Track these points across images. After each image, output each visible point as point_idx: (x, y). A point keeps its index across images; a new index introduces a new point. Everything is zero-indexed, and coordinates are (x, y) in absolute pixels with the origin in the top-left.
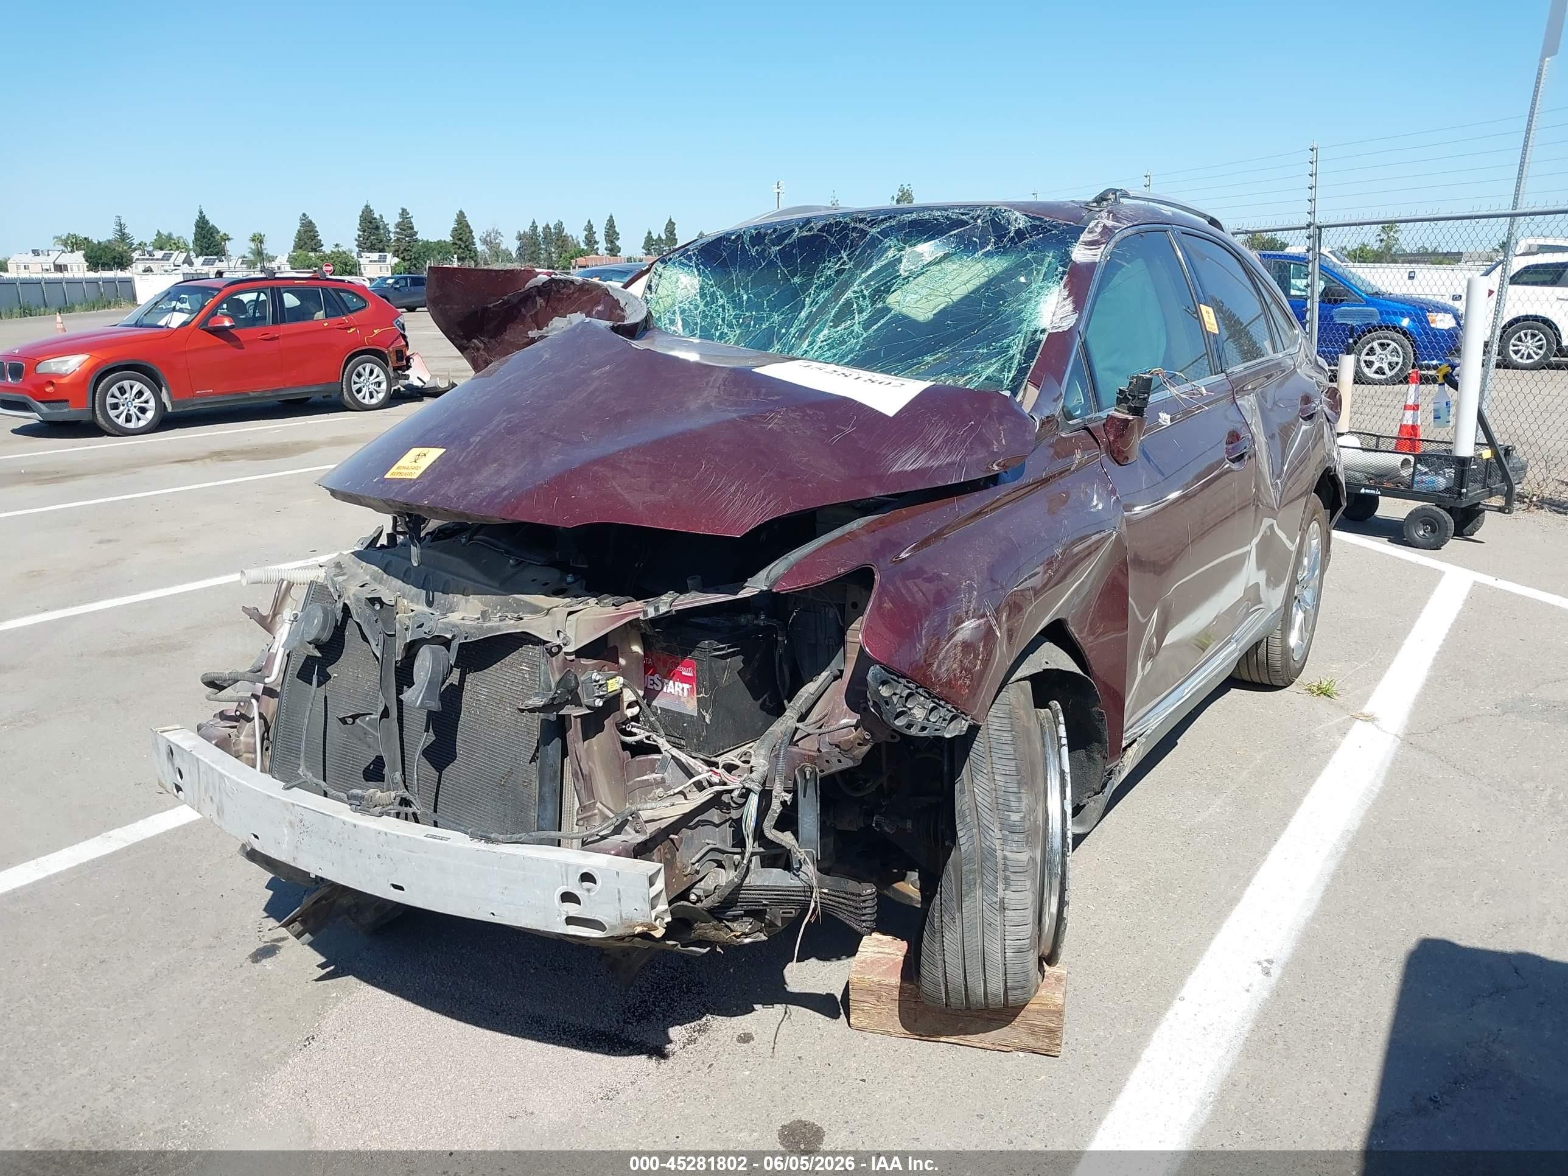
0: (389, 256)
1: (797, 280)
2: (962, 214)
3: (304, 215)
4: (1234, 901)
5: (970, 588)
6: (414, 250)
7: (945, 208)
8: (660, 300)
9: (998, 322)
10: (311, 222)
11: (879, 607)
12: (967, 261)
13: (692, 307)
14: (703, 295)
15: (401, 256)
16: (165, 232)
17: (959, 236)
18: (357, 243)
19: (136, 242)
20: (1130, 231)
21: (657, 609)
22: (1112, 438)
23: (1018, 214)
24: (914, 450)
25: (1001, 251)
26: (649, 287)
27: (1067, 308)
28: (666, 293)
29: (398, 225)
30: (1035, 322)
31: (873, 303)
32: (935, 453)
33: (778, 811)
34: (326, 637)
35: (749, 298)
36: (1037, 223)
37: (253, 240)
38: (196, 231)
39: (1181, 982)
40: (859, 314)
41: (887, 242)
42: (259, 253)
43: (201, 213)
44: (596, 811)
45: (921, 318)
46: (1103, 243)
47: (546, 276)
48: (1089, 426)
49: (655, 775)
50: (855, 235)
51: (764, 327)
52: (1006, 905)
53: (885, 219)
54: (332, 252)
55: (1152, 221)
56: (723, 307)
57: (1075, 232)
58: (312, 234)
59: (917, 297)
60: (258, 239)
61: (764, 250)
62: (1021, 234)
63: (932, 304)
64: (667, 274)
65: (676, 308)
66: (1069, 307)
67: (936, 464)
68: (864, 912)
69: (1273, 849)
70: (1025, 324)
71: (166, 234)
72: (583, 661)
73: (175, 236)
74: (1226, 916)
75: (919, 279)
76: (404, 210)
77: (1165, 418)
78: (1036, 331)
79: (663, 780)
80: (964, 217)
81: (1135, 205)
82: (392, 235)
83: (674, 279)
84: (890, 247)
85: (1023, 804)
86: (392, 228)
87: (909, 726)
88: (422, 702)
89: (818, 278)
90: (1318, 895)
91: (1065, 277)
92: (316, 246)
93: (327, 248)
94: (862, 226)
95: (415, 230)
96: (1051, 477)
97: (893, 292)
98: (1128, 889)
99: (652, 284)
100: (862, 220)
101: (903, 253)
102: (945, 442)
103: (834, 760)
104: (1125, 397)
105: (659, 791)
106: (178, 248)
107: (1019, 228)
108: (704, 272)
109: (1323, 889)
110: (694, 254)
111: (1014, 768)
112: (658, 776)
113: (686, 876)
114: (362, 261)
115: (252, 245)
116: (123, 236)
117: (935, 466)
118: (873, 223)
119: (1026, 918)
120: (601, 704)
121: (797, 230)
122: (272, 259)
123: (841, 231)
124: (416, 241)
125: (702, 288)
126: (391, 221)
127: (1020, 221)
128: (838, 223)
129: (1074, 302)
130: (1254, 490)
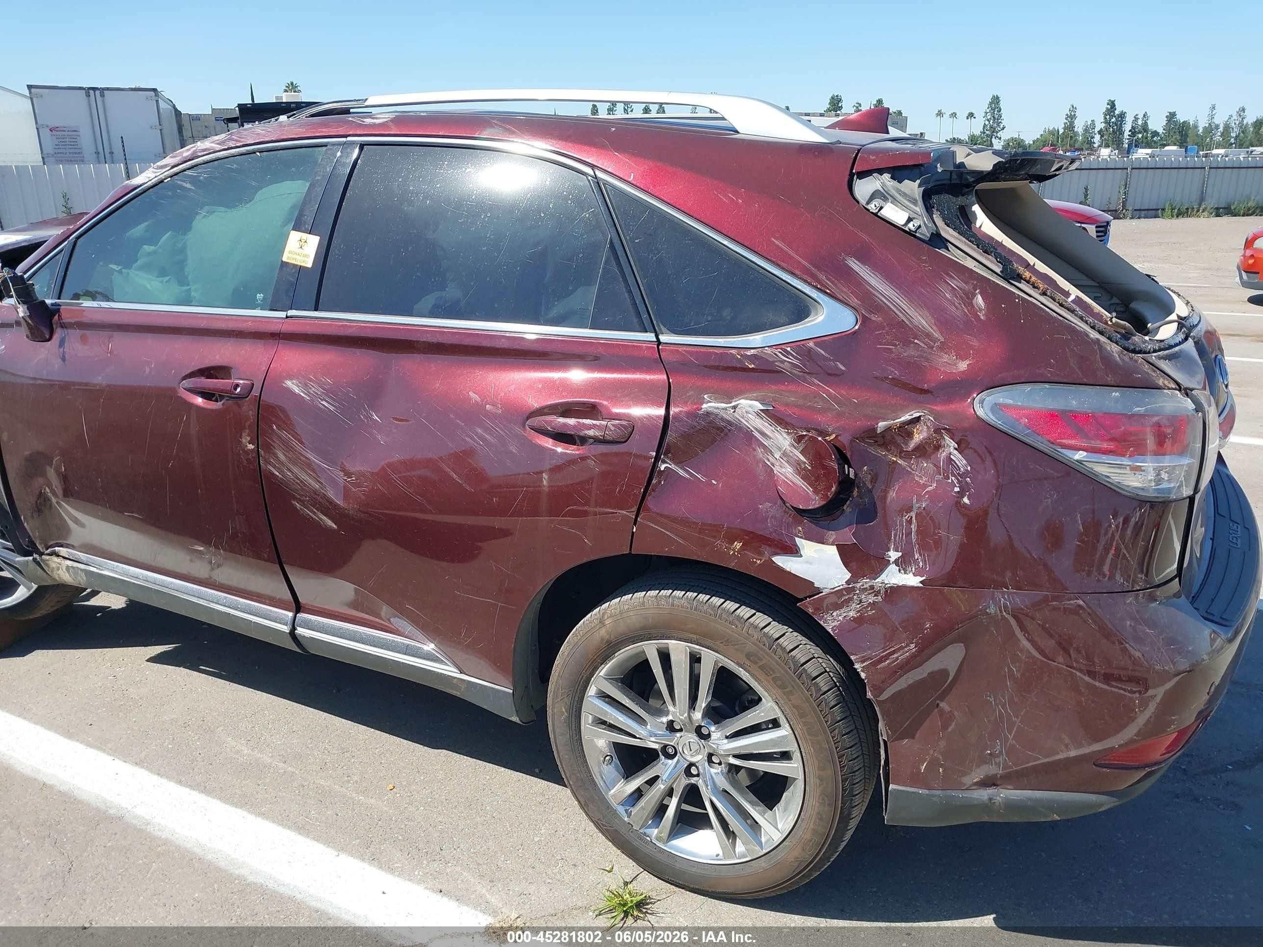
130: (251, 447)
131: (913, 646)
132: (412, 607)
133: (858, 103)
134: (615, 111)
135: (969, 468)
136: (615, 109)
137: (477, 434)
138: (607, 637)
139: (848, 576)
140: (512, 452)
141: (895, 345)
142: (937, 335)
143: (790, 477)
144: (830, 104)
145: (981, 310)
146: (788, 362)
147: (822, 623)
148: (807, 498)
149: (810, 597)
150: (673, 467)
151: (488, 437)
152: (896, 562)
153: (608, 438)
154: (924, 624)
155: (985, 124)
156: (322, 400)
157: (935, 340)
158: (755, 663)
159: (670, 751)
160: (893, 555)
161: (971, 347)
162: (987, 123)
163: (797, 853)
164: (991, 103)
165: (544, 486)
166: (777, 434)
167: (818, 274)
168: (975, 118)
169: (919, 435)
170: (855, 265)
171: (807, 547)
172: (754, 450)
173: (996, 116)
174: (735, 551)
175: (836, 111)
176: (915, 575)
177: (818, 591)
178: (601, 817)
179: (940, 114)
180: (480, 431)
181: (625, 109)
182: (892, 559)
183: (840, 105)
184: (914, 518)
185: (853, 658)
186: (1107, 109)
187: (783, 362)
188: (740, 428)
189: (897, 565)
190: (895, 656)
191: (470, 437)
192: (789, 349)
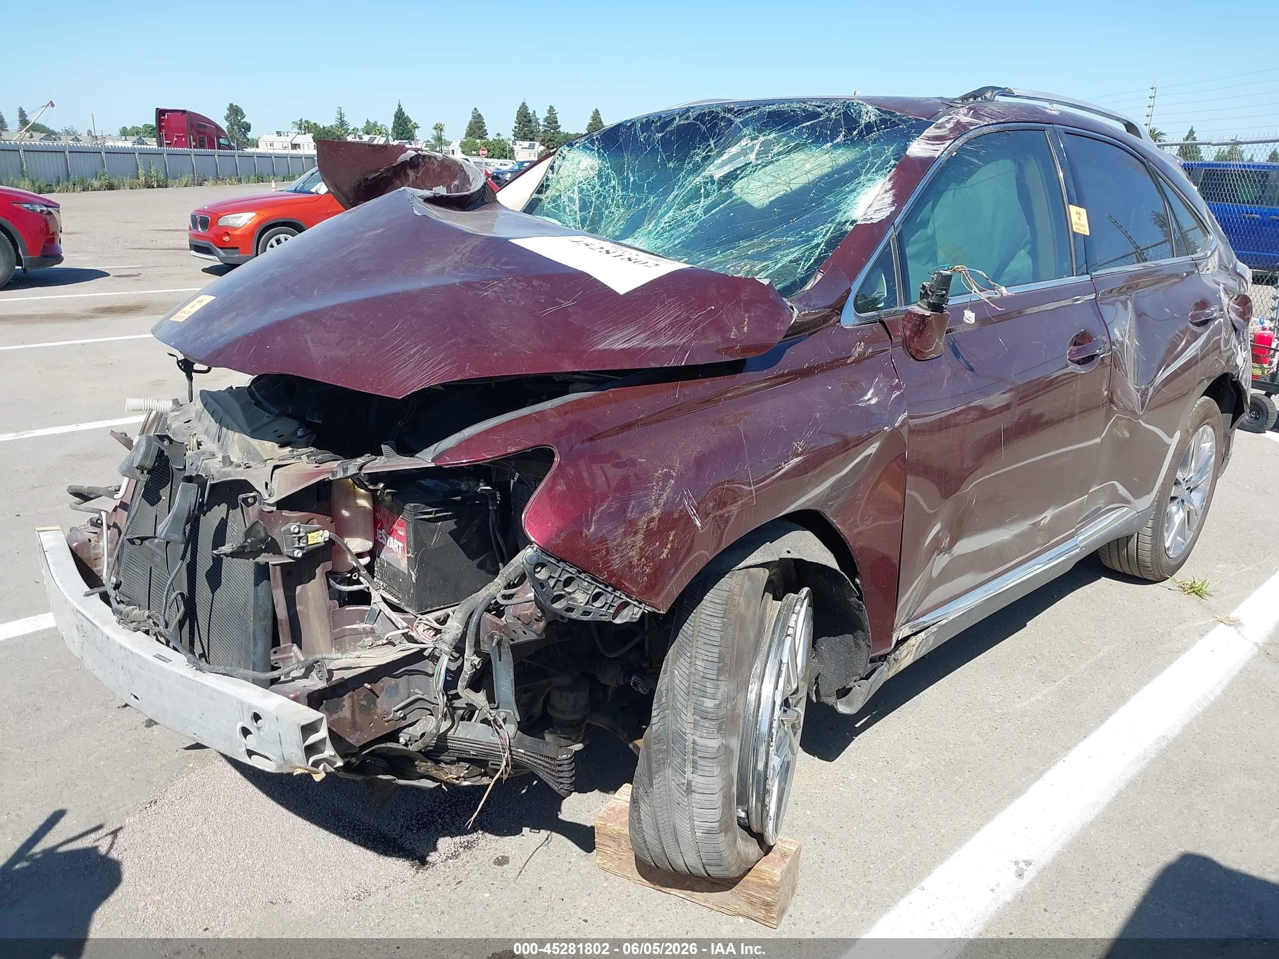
0: (537, 144)
1: (671, 165)
2: (819, 107)
3: (475, 109)
4: (1017, 793)
5: (667, 477)
6: (556, 140)
7: (804, 101)
8: (560, 180)
9: (817, 211)
10: (480, 115)
11: (550, 490)
12: (816, 152)
13: (589, 187)
14: (600, 176)
15: (546, 144)
16: (372, 121)
17: (812, 128)
18: (513, 133)
19: (351, 128)
20: (992, 128)
21: (345, 470)
22: (908, 333)
23: (870, 108)
24: (632, 329)
25: (850, 142)
26: (552, 168)
27: (885, 200)
28: (567, 173)
29: (546, 120)
30: (847, 214)
31: (720, 189)
32: (656, 335)
33: (469, 673)
34: (149, 464)
35: (635, 180)
36: (888, 117)
37: (435, 129)
38: (395, 120)
39: (928, 869)
40: (705, 198)
41: (746, 131)
42: (439, 139)
43: (400, 106)
44: (292, 654)
45: (756, 205)
46: (950, 139)
47: (413, 152)
48: (885, 320)
49: (364, 625)
50: (723, 124)
51: (641, 207)
52: (693, 788)
53: (750, 110)
54: (494, 140)
55: (1026, 119)
56: (614, 187)
57: (919, 127)
58: (480, 124)
59: (760, 184)
60: (439, 128)
61: (650, 136)
62: (869, 127)
63: (771, 191)
64: (570, 156)
65: (576, 188)
66: (889, 198)
67: (652, 345)
68: (561, 775)
69: (1078, 745)
70: (840, 214)
71: (373, 122)
72: (285, 513)
73: (379, 124)
74: (1003, 809)
75: (767, 168)
76: (551, 107)
77: (970, 317)
78: (846, 222)
79: (372, 631)
80: (819, 109)
81: (1009, 103)
82: (541, 127)
83: (576, 160)
84: (745, 136)
85: (720, 692)
86: (541, 122)
87: (570, 609)
88: (165, 535)
89: (688, 163)
90: (1107, 798)
91: (894, 170)
92: (482, 135)
93: (491, 137)
94: (729, 115)
95: (559, 124)
96: (816, 368)
97: (741, 178)
98: (917, 766)
99: (555, 165)
100: (730, 110)
101: (756, 142)
102: (672, 325)
103: (520, 632)
104: (926, 293)
105: (368, 640)
106: (380, 133)
107: (870, 122)
108: (603, 155)
109: (1113, 794)
110: (597, 138)
111: (717, 655)
112: (367, 626)
113: (388, 722)
114: (517, 148)
115: (434, 132)
116: (342, 123)
117: (652, 347)
118: (739, 113)
119: (714, 803)
120: (300, 555)
121: (677, 119)
122: (448, 144)
123: (711, 120)
124: (559, 133)
125: (600, 170)
126: (542, 116)
127: (870, 114)
128: (711, 112)
129: (895, 195)
130: (1106, 392)
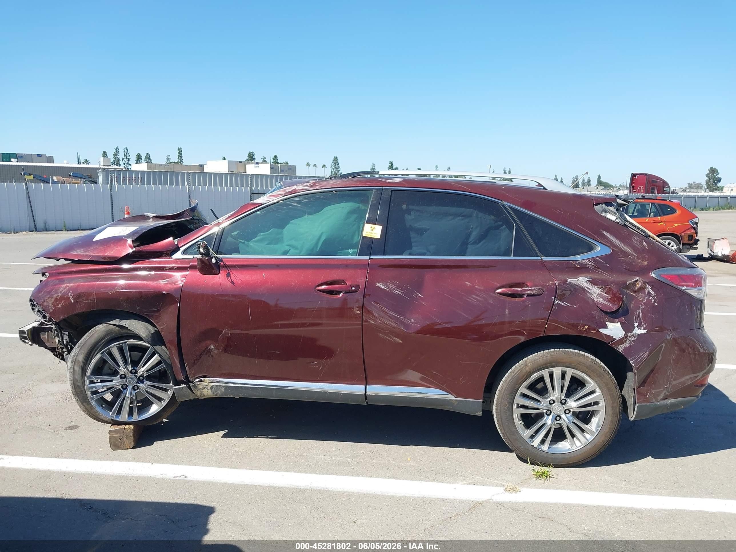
5: (67, 286)
24: (83, 249)
32: (86, 251)
67: (83, 254)
102: (93, 249)
130: (359, 312)
131: (647, 352)
132: (435, 372)
133: (264, 157)
134: (119, 155)
135: (655, 294)
136: (118, 154)
137: (473, 298)
138: (529, 370)
139: (624, 333)
140: (490, 303)
141: (624, 258)
142: (635, 254)
143: (602, 302)
144: (248, 156)
145: (646, 246)
146: (590, 264)
147: (618, 349)
148: (610, 308)
149: (611, 342)
150: (559, 302)
151: (478, 298)
152: (637, 326)
153: (536, 293)
154: (650, 345)
155: (332, 171)
156: (395, 290)
157: (635, 256)
158: (590, 370)
159: (548, 412)
160: (636, 324)
161: (646, 258)
162: (333, 170)
163: (603, 438)
164: (334, 160)
165: (506, 314)
166: (594, 288)
167: (595, 236)
168: (326, 167)
169: (638, 285)
170: (605, 233)
171: (610, 325)
172: (587, 294)
173: (337, 167)
174: (585, 329)
175: (252, 161)
176: (643, 330)
177: (615, 339)
178: (521, 445)
179: (308, 165)
180: (474, 296)
181: (125, 155)
182: (636, 326)
183: (254, 157)
184: (641, 312)
185: (629, 359)
186: (390, 166)
187: (589, 264)
188: (580, 287)
189: (638, 327)
190: (642, 356)
191: (470, 299)
192: (590, 260)
